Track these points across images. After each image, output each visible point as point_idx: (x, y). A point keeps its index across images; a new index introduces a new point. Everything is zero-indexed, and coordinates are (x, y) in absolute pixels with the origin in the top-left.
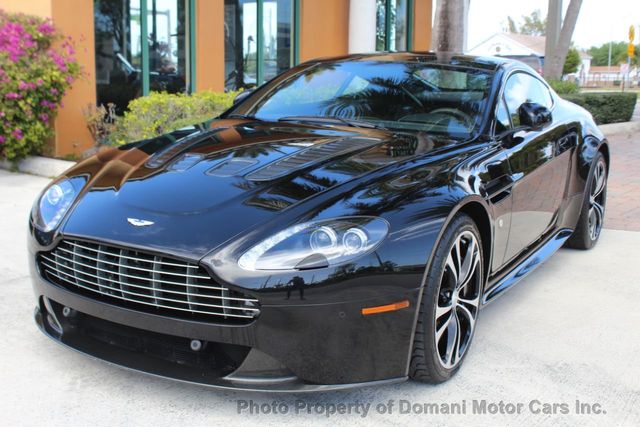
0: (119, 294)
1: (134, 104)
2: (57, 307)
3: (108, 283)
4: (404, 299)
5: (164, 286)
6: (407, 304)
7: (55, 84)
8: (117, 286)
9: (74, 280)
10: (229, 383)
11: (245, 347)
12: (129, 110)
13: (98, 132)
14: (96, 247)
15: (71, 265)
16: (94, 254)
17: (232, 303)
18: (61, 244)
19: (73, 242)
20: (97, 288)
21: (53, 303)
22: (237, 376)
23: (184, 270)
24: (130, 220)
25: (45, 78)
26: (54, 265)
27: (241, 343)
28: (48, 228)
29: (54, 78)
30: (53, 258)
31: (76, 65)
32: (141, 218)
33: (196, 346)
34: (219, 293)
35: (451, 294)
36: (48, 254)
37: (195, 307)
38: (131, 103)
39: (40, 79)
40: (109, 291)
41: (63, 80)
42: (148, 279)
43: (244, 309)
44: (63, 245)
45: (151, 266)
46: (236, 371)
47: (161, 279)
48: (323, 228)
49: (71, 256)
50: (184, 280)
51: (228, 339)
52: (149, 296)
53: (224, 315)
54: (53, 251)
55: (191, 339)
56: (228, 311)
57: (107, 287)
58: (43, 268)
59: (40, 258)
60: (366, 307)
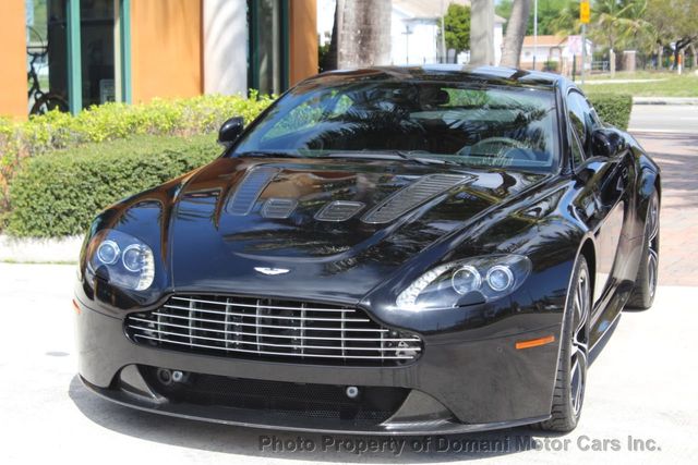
0: (255, 348)
4: (551, 334)
5: (315, 333)
6: (553, 339)
8: (253, 339)
11: (404, 389)
14: (223, 299)
19: (188, 297)
20: (222, 344)
23: (338, 315)
24: (258, 269)
30: (153, 318)
32: (271, 265)
33: (352, 392)
34: (378, 335)
36: (143, 314)
42: (295, 328)
43: (406, 350)
44: (171, 302)
45: (298, 313)
46: (393, 416)
47: (307, 326)
48: (466, 267)
49: (186, 313)
50: (338, 325)
51: (389, 383)
52: (295, 347)
53: (382, 357)
54: (155, 310)
55: (347, 386)
56: (387, 353)
57: (238, 342)
58: (132, 332)
59: (127, 322)
60: (519, 342)
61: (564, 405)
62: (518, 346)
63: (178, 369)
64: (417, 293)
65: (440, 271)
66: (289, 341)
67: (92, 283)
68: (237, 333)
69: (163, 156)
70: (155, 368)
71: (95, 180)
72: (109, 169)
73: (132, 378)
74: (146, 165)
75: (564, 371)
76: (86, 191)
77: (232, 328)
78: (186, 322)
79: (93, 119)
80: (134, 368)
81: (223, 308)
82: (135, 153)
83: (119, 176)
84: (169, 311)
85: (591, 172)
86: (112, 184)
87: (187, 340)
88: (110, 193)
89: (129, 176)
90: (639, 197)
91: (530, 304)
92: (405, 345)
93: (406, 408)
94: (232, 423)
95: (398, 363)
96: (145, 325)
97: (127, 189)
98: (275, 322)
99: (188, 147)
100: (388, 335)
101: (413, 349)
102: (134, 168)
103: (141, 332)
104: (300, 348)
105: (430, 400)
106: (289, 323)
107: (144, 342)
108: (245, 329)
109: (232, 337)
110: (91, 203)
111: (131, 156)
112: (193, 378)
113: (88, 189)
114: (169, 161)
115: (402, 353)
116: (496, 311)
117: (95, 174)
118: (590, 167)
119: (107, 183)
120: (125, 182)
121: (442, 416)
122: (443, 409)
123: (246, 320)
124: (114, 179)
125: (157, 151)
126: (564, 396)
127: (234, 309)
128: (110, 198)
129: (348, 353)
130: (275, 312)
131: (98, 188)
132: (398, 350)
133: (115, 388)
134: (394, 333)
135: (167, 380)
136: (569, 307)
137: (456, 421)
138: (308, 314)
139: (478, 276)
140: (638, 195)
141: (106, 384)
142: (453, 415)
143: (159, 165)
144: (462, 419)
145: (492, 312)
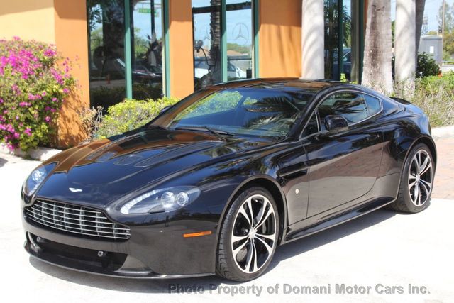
0: (64, 228)
1: (112, 109)
2: (34, 237)
3: (59, 223)
4: (208, 230)
5: (86, 223)
6: (210, 232)
7: (55, 94)
8: (63, 224)
9: (42, 222)
10: (118, 274)
11: (124, 254)
12: (108, 114)
13: (89, 129)
14: (53, 203)
15: (41, 214)
16: (52, 207)
17: (119, 231)
18: (36, 202)
19: (42, 201)
20: (53, 225)
21: (32, 235)
22: (123, 269)
23: (94, 214)
24: (70, 189)
25: (48, 90)
26: (32, 214)
27: (122, 252)
28: (30, 194)
29: (54, 90)
30: (32, 210)
31: (71, 79)
32: (76, 188)
33: (101, 254)
34: (111, 226)
35: (249, 230)
36: (29, 208)
37: (100, 234)
38: (110, 108)
39: (44, 91)
40: (60, 227)
41: (61, 91)
42: (77, 220)
45: (79, 213)
46: (121, 267)
48: (168, 193)
49: (41, 209)
50: (95, 219)
51: (115, 250)
52: (79, 229)
53: (114, 237)
54: (32, 206)
55: (99, 251)
56: (118, 235)
57: (58, 225)
60: (186, 233)
62: (185, 236)
84: (36, 207)
100: (118, 226)
127: (56, 208)
138: (83, 213)
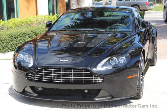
6: (136, 75)
8: (60, 78)
10: (95, 100)
14: (52, 68)
19: (42, 68)
20: (52, 80)
23: (82, 71)
33: (86, 91)
34: (92, 76)
36: (31, 73)
42: (71, 75)
43: (99, 80)
44: (38, 70)
45: (71, 71)
46: (97, 97)
47: (74, 74)
48: (114, 58)
49: (42, 72)
50: (82, 74)
51: (95, 88)
52: (71, 80)
53: (94, 82)
54: (34, 72)
55: (85, 90)
56: (95, 81)
57: (56, 79)
58: (28, 78)
59: (27, 75)
60: (128, 76)
61: (139, 92)
62: (128, 77)
63: (40, 87)
64: (102, 65)
65: (107, 59)
66: (69, 79)
67: (17, 65)
68: (56, 77)
69: (30, 31)
70: (34, 87)
71: (12, 38)
72: (16, 35)
73: (28, 90)
74: (25, 34)
75: (139, 83)
76: (10, 41)
77: (54, 76)
78: (42, 75)
79: (11, 22)
80: (29, 87)
81: (52, 71)
82: (22, 31)
83: (18, 37)
84: (38, 72)
85: (142, 32)
86: (17, 39)
87: (43, 79)
88: (16, 41)
89: (21, 37)
90: (153, 37)
91: (130, 66)
92: (99, 78)
93: (100, 95)
94: (55, 100)
95: (98, 83)
96: (31, 76)
97: (21, 40)
98: (65, 74)
99: (36, 29)
100: (95, 76)
101: (101, 79)
102: (22, 35)
103: (30, 78)
104: (72, 80)
105: (106, 92)
106: (69, 74)
107: (31, 80)
108: (58, 76)
109: (54, 78)
110: (12, 44)
111: (21, 31)
112: (44, 89)
113: (11, 40)
114: (31, 32)
115: (98, 80)
116: (122, 69)
117: (12, 36)
118: (141, 30)
119: (16, 39)
120: (20, 38)
121: (109, 96)
122: (109, 94)
123: (58, 73)
124: (17, 38)
125: (28, 30)
126: (139, 90)
127: (54, 71)
128: (17, 42)
129: (84, 81)
130: (65, 71)
131: (13, 40)
132: (97, 80)
133: (24, 92)
134: (96, 76)
135: (38, 90)
136: (140, 67)
137: (113, 97)
138: (74, 71)
139: (117, 60)
140: (152, 37)
141: (21, 91)
142: (112, 96)
143: (28, 33)
144: (114, 97)
145: (121, 69)
